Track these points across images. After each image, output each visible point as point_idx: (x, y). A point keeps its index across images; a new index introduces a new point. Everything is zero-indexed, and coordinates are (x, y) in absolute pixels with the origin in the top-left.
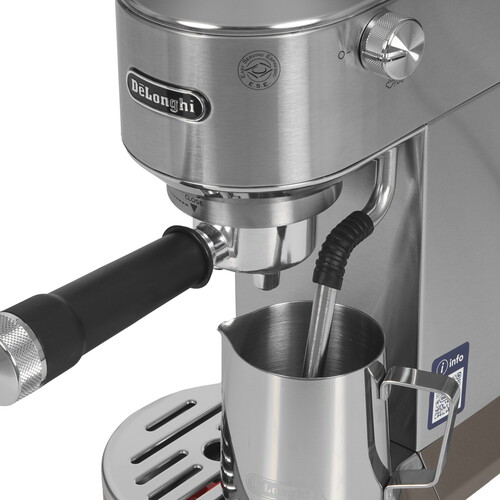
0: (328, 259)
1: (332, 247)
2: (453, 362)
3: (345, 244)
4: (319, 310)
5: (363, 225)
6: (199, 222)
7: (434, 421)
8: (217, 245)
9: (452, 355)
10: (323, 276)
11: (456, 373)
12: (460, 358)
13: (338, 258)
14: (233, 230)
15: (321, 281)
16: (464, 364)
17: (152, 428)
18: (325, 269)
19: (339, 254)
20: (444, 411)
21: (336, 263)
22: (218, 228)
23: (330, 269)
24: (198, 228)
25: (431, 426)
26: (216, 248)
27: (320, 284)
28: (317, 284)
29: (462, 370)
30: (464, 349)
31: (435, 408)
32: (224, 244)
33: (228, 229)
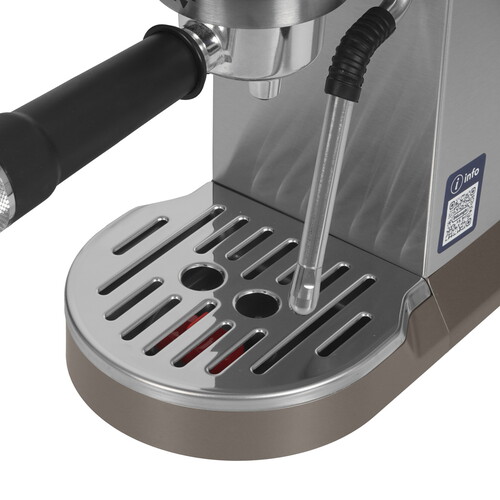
0: (344, 66)
1: (349, 52)
2: (468, 177)
3: (365, 47)
4: (332, 126)
5: (384, 24)
6: (186, 19)
7: (444, 243)
8: (210, 47)
9: (467, 169)
10: (337, 86)
11: (470, 189)
12: (475, 172)
13: (356, 65)
14: (228, 30)
15: (335, 92)
16: (479, 178)
17: (120, 251)
18: (340, 78)
19: (358, 59)
20: (455, 231)
21: (353, 70)
22: (210, 26)
23: (346, 78)
24: (186, 26)
25: (441, 249)
26: (209, 51)
27: (334, 95)
28: (330, 96)
29: (476, 185)
30: (480, 162)
31: (446, 229)
32: (216, 47)
33: (222, 28)
